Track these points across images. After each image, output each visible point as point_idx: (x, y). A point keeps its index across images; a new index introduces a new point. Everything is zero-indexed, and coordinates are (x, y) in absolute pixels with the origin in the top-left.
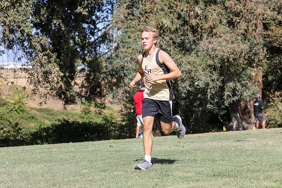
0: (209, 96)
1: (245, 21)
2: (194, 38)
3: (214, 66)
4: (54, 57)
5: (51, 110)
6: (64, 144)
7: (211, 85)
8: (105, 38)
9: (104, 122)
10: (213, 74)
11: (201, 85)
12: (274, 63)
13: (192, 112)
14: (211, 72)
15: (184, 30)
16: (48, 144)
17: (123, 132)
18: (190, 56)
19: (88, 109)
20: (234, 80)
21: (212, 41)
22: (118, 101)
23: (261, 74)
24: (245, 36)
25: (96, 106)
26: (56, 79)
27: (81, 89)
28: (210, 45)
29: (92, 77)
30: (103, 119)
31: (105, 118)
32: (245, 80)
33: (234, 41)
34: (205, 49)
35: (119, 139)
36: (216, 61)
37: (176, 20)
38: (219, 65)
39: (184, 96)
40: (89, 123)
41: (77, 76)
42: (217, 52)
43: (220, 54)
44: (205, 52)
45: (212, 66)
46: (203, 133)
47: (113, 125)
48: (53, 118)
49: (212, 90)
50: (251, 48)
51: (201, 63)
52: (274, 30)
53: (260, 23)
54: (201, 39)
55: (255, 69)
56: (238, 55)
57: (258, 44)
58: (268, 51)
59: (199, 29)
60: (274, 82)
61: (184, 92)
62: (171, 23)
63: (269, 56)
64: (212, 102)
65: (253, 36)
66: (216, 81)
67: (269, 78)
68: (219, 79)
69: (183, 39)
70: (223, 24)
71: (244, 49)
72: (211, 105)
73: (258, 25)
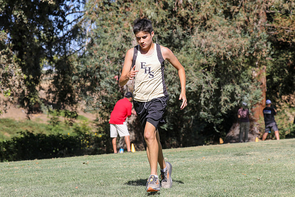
0: (202, 102)
1: (245, 11)
2: (183, 32)
3: (208, 65)
4: (15, 56)
5: (11, 121)
6: (27, 161)
7: (205, 88)
8: (76, 32)
9: (76, 134)
10: (207, 75)
11: (194, 88)
12: (280, 61)
13: (183, 121)
14: (204, 73)
15: (172, 23)
16: (9, 161)
17: (100, 147)
18: (179, 54)
19: (57, 118)
20: (232, 82)
21: (205, 34)
22: (93, 109)
23: (265, 75)
24: (245, 29)
25: (66, 115)
26: (17, 82)
27: (48, 95)
28: (203, 40)
29: (60, 81)
30: (74, 131)
31: (77, 129)
32: (244, 82)
33: (232, 35)
34: (197, 45)
35: (94, 154)
36: (210, 59)
37: (161, 10)
38: (214, 64)
39: (173, 102)
40: (58, 136)
41: (43, 78)
42: (212, 49)
43: (215, 50)
44: (197, 48)
45: (206, 65)
46: (196, 146)
47: (87, 138)
48: (14, 130)
49: (207, 94)
50: (252, 43)
51: (192, 62)
52: (280, 21)
53: (263, 13)
54: (192, 33)
55: (257, 69)
56: (237, 52)
57: (261, 38)
58: (273, 47)
59: (190, 21)
60: (281, 84)
61: (172, 97)
62: (156, 14)
63: (275, 52)
64: (207, 108)
65: (255, 29)
66: (211, 83)
67: (274, 79)
68: (214, 81)
69: (170, 33)
70: (218, 15)
71: (244, 44)
72: (205, 113)
73: (261, 15)
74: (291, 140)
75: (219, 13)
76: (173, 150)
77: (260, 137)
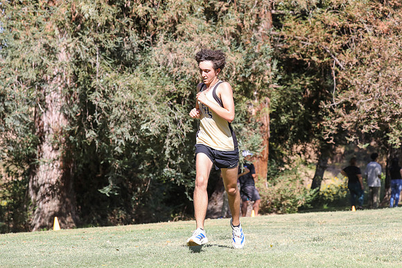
0: (167, 152)
1: (238, 10)
2: (139, 42)
3: (179, 95)
7: (173, 130)
10: (175, 110)
11: (154, 130)
12: (292, 90)
14: (172, 106)
15: (122, 26)
18: (132, 76)
21: (175, 46)
23: (267, 111)
24: (237, 39)
28: (171, 55)
37: (105, 6)
38: (188, 93)
39: (120, 151)
42: (183, 68)
43: (189, 71)
44: (162, 67)
45: (174, 94)
46: (157, 222)
49: (174, 140)
50: (248, 61)
51: (153, 88)
52: (293, 27)
53: (265, 13)
54: (154, 43)
55: (255, 102)
57: (262, 54)
58: (282, 67)
59: (150, 24)
60: (293, 127)
61: (119, 143)
62: (97, 11)
63: (283, 76)
64: (174, 162)
65: (253, 39)
66: (181, 122)
67: (282, 118)
68: (187, 120)
69: (119, 41)
70: (196, 16)
71: (235, 63)
72: (171, 170)
73: (263, 18)
74: (306, 214)
75: (197, 13)
76: (120, 228)
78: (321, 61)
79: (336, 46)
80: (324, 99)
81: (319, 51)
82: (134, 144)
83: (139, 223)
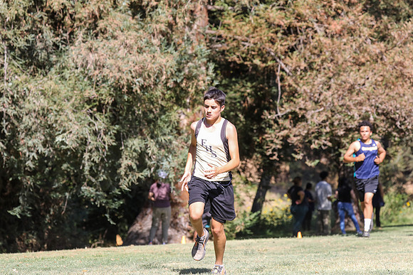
0: (87, 168)
1: (170, 5)
2: (54, 40)
3: (100, 101)
7: (92, 142)
10: (96, 119)
11: (71, 142)
12: (230, 98)
13: (49, 202)
14: (91, 115)
15: (34, 21)
18: (45, 79)
20: (142, 134)
21: (95, 45)
24: (167, 38)
28: (91, 55)
32: (165, 134)
33: (144, 48)
34: (79, 64)
36: (103, 91)
38: (110, 100)
39: (32, 166)
42: (106, 71)
43: (112, 75)
44: (80, 69)
45: (94, 101)
46: (71, 248)
49: (95, 154)
50: (179, 63)
51: (70, 94)
53: (201, 10)
54: (71, 40)
55: (188, 110)
56: (152, 79)
57: (197, 56)
58: (219, 72)
59: (67, 19)
61: (31, 157)
62: (5, 4)
63: (221, 82)
64: (93, 180)
65: (186, 38)
66: (102, 134)
68: (109, 131)
69: (31, 39)
70: (120, 10)
71: (165, 66)
72: (90, 188)
73: (198, 14)
74: (245, 241)
75: (121, 8)
76: (29, 255)
77: (189, 235)
78: (264, 65)
79: (282, 48)
80: (268, 109)
81: (262, 53)
82: (48, 158)
83: (51, 250)
